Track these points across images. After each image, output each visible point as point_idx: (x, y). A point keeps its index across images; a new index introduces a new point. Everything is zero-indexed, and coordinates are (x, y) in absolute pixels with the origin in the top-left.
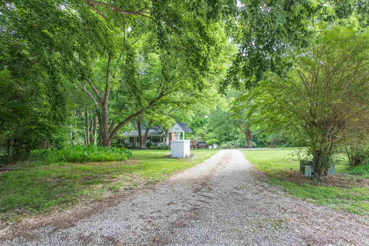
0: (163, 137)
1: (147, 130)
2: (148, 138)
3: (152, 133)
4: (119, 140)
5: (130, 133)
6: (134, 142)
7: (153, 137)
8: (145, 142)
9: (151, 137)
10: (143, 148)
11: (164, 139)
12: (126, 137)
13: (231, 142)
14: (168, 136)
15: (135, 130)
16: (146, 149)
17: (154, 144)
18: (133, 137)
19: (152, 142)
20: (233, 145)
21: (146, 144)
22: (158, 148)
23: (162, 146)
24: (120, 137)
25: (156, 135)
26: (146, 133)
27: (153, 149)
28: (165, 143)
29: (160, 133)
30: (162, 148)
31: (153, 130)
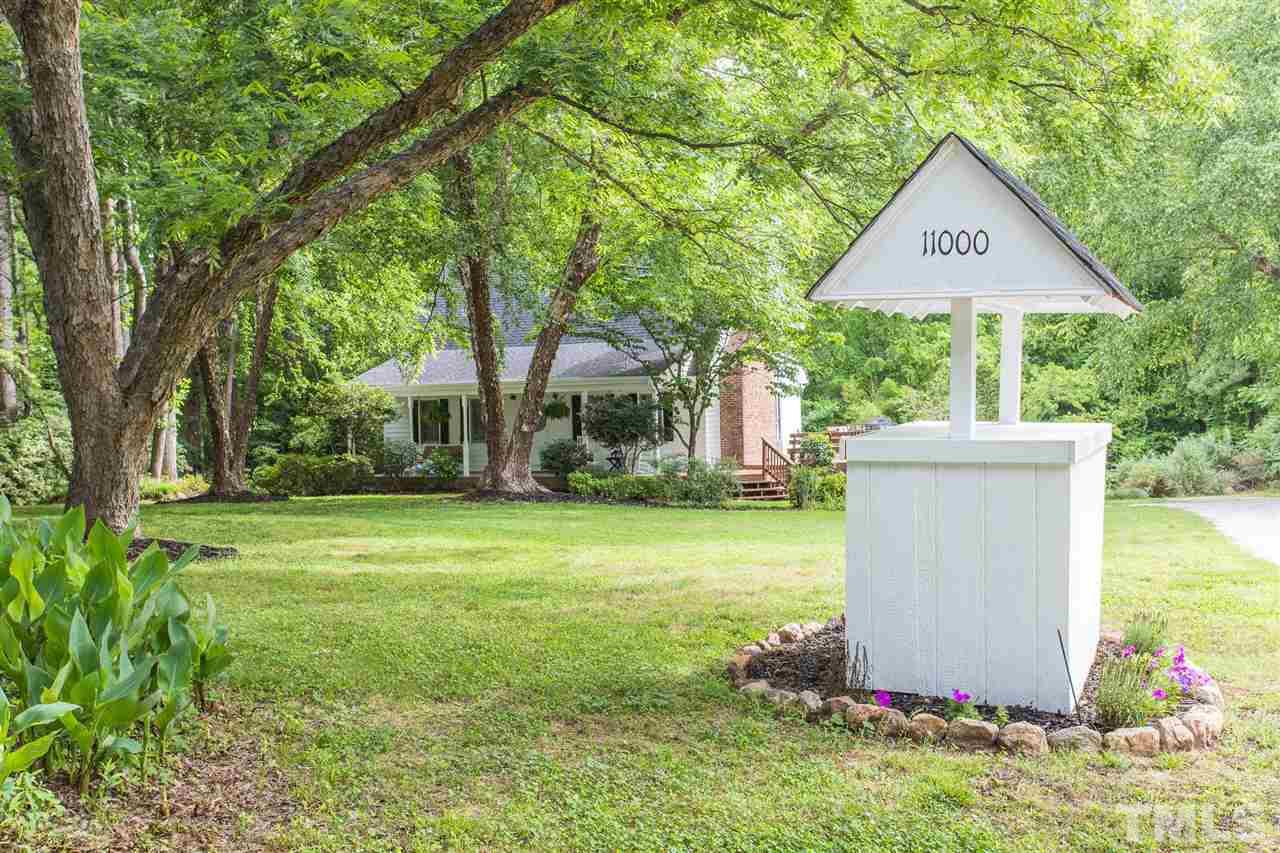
0: (679, 404)
1: (548, 342)
2: (555, 411)
3: (583, 370)
4: (338, 425)
5: (421, 369)
6: (454, 441)
7: (591, 398)
8: (525, 438)
9: (576, 399)
10: (515, 487)
11: (685, 415)
12: (389, 402)
13: (1210, 436)
14: (715, 389)
15: (450, 346)
16: (540, 498)
17: (607, 452)
18: (445, 402)
19: (586, 440)
20: (1225, 464)
21: (544, 455)
22: (640, 490)
23: (670, 473)
24: (345, 399)
25: (621, 388)
26: (541, 368)
27: (599, 496)
28: (691, 447)
29: (652, 370)
30: (669, 491)
31: (598, 350)
